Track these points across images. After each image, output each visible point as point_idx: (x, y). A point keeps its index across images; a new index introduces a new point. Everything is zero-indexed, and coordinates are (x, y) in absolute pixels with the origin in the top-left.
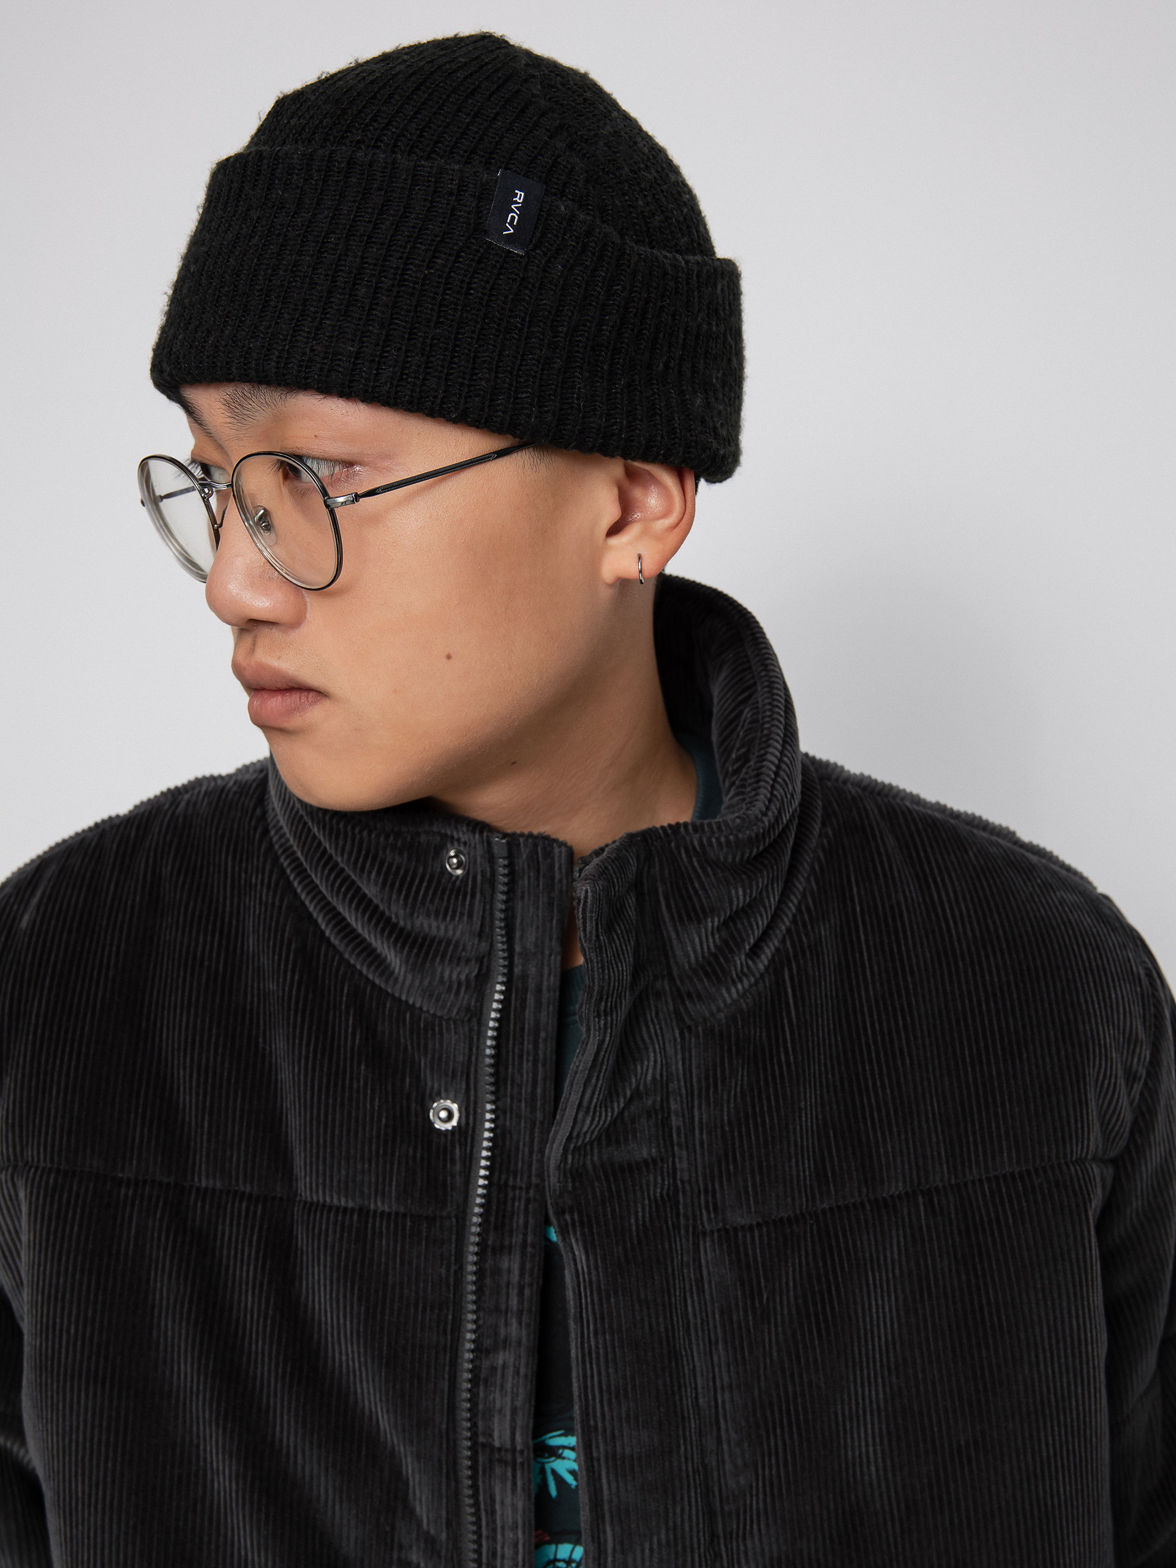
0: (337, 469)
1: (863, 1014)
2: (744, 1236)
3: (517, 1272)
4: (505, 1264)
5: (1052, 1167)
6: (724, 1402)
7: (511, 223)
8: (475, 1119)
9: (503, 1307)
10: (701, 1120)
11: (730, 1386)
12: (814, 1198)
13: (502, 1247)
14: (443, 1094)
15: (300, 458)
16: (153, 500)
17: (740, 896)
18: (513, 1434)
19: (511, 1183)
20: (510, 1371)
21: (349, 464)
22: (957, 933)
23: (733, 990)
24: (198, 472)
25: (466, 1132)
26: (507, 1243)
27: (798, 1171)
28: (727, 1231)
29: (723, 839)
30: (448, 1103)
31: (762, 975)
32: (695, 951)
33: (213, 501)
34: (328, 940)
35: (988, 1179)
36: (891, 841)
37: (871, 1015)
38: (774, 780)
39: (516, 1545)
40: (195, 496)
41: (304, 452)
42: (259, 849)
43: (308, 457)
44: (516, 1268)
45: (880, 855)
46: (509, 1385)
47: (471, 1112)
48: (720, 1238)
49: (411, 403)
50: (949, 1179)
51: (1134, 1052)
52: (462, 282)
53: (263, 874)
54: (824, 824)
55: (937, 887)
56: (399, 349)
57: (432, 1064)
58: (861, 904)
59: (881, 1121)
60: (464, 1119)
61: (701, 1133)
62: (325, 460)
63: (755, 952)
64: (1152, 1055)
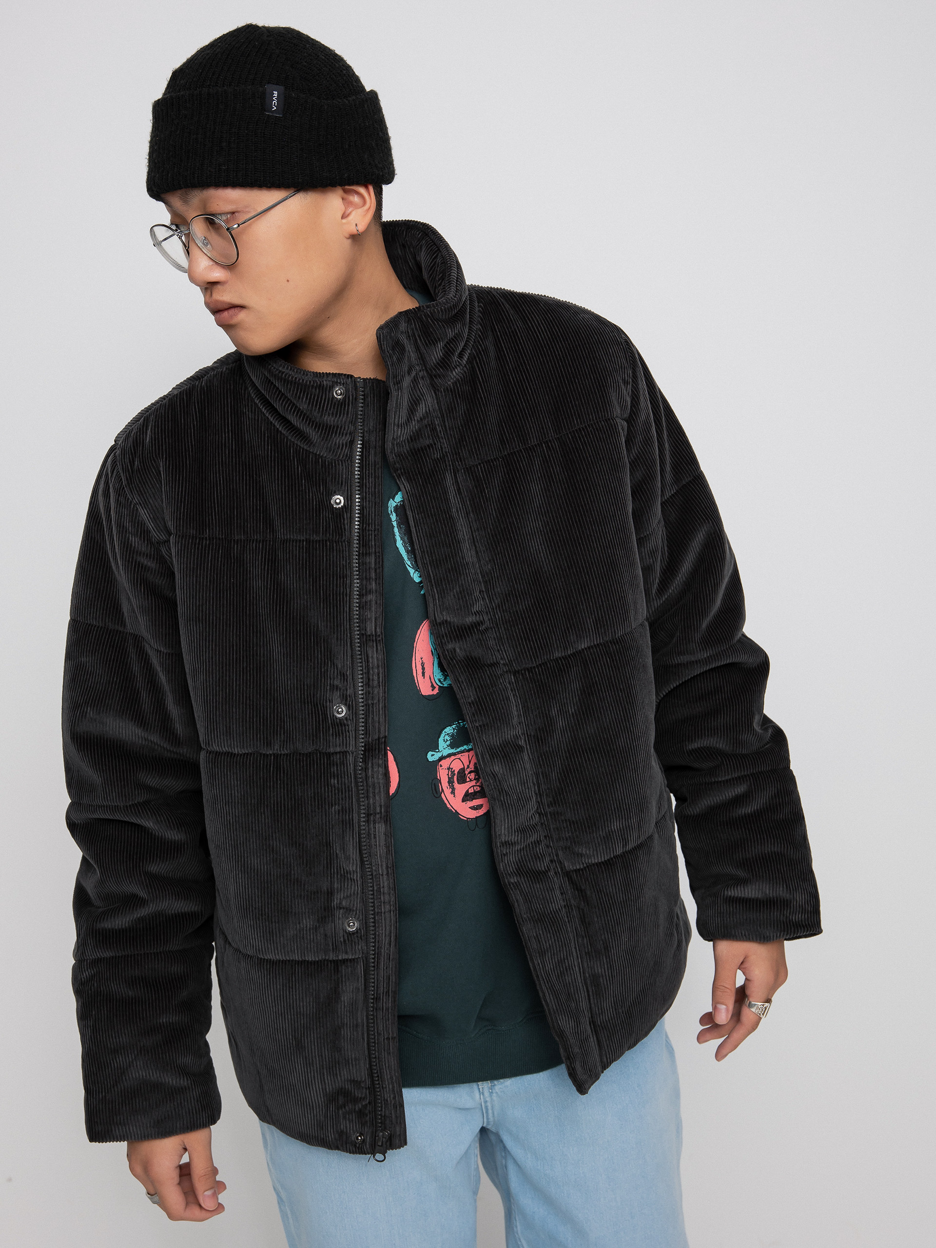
0: (229, 216)
1: (508, 375)
2: (478, 468)
3: (373, 563)
4: (368, 560)
5: (595, 424)
6: (476, 536)
7: (274, 105)
8: (351, 502)
9: (368, 577)
10: (449, 426)
11: (478, 529)
12: (501, 451)
13: (366, 554)
14: (337, 493)
15: (213, 215)
16: (157, 244)
17: (450, 334)
18: (376, 628)
19: (367, 529)
20: (374, 602)
21: (233, 213)
22: (541, 337)
23: (454, 372)
24: (174, 227)
25: (348, 507)
26: (368, 552)
27: (492, 440)
28: (467, 468)
29: (439, 309)
30: (339, 497)
31: (465, 365)
32: (435, 358)
33: (183, 238)
34: (281, 432)
35: (570, 432)
36: (507, 306)
37: (512, 375)
38: (456, 283)
39: (378, 674)
40: (175, 237)
41: (214, 213)
42: (245, 397)
43: (216, 214)
44: (373, 561)
45: (504, 311)
46: (373, 608)
47: (349, 499)
48: (464, 471)
49: (252, 184)
50: (554, 436)
51: (625, 372)
52: (261, 132)
53: (248, 407)
54: (478, 303)
55: (530, 320)
56: (243, 164)
57: (332, 480)
58: (499, 332)
59: (523, 417)
60: (346, 503)
61: (450, 431)
62: (224, 214)
63: (461, 356)
64: (633, 373)
